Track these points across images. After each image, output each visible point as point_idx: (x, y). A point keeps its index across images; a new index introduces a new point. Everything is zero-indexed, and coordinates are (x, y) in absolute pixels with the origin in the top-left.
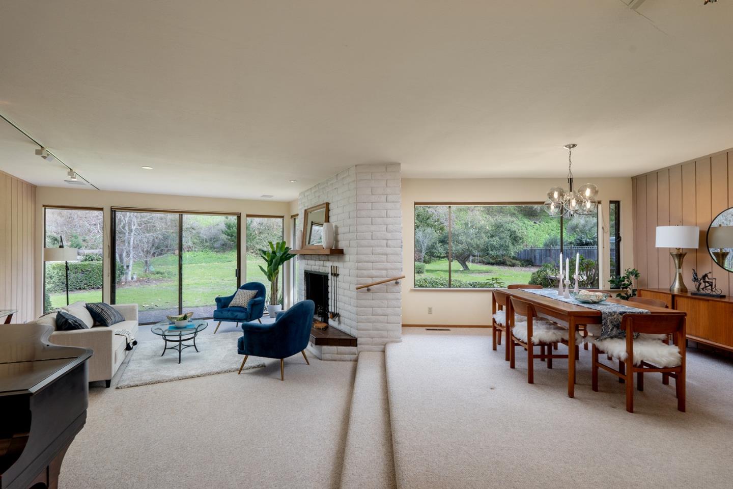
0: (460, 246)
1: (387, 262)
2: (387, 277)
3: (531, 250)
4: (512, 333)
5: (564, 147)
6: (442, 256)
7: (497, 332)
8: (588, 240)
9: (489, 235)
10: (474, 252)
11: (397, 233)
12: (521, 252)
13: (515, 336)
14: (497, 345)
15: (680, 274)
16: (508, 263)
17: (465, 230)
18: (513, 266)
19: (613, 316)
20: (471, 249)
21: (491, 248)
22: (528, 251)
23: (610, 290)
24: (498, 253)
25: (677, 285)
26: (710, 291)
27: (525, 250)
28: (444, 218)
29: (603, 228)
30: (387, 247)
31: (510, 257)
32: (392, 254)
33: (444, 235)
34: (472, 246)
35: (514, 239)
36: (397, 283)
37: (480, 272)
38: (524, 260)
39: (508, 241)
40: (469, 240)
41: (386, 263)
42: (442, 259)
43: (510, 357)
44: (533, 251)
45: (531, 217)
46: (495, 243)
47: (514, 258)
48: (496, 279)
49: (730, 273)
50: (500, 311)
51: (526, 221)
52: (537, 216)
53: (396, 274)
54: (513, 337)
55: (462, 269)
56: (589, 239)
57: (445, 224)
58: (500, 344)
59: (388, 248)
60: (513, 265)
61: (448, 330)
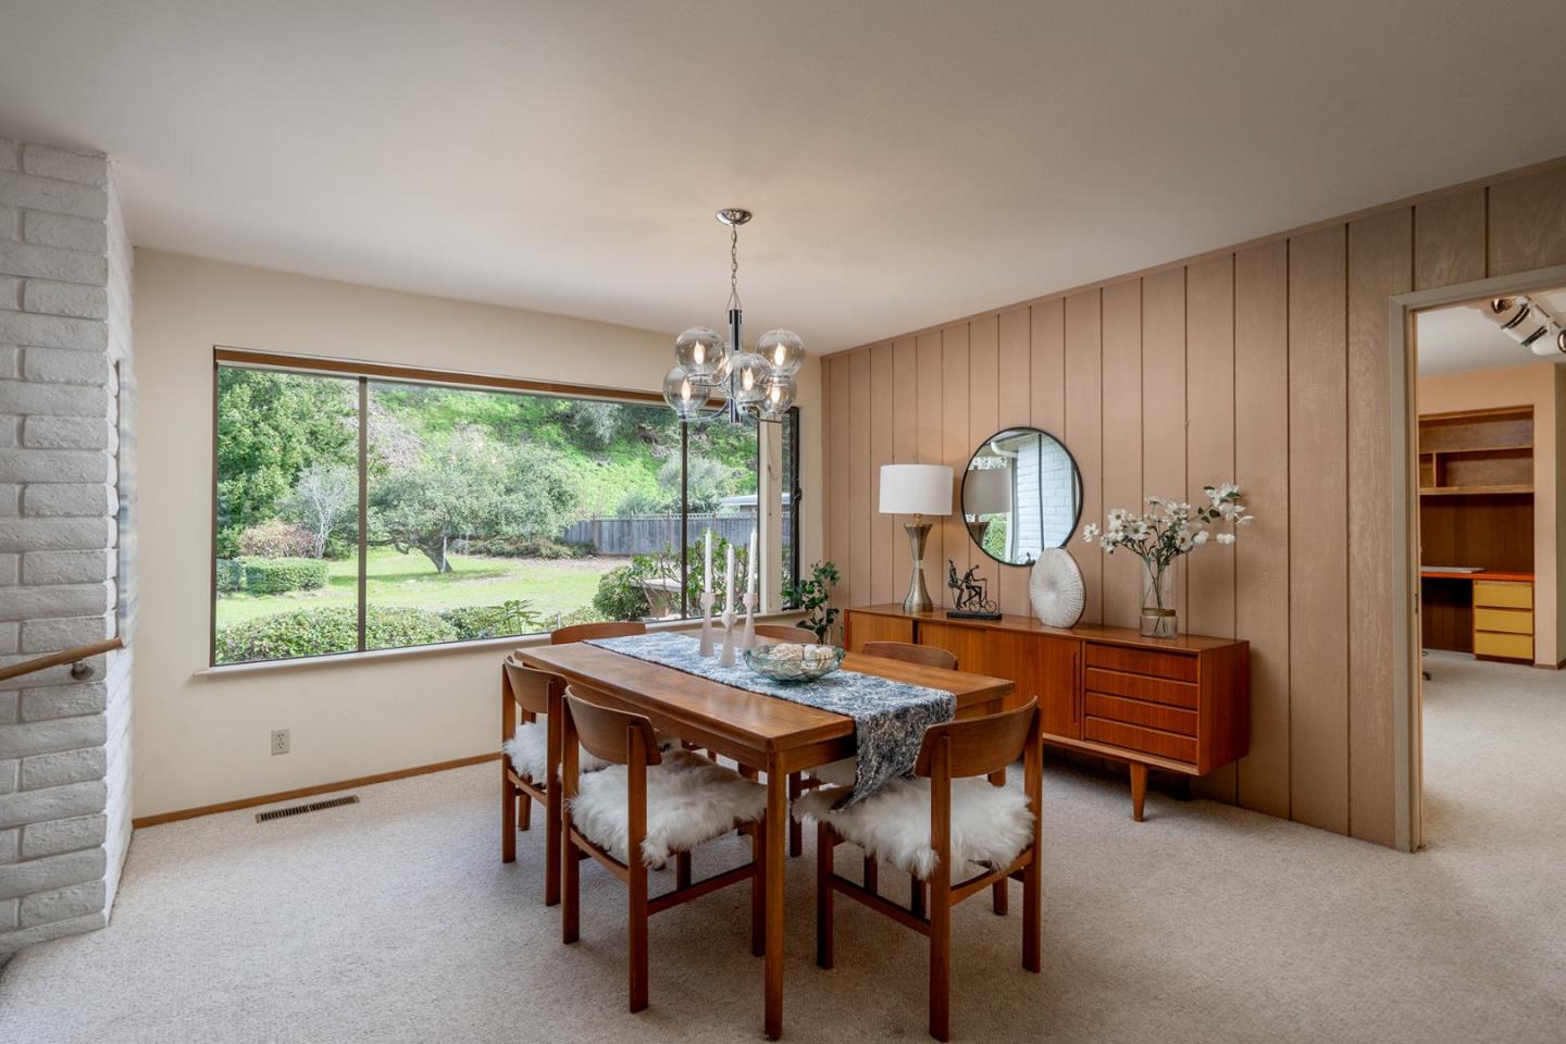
0: (429, 514)
1: (22, 583)
2: (21, 652)
3: (593, 522)
4: (569, 817)
5: (720, 217)
6: (380, 539)
7: (517, 799)
8: (697, 502)
9: (503, 487)
10: (464, 527)
11: (84, 454)
12: (572, 526)
13: (581, 829)
14: (517, 828)
15: (921, 571)
16: (544, 551)
17: (443, 476)
18: (556, 558)
19: (882, 726)
20: (456, 520)
21: (506, 518)
22: (586, 525)
23: (781, 613)
24: (522, 531)
25: (916, 598)
26: (978, 606)
27: (580, 523)
28: (390, 444)
29: (769, 468)
30: (22, 513)
31: (548, 538)
32: (50, 546)
33: (385, 487)
34: (461, 514)
35: (558, 499)
36: (80, 675)
37: (480, 575)
38: (577, 544)
39: (546, 503)
40: (452, 499)
41: (16, 590)
42: (383, 548)
43: (563, 891)
44: (597, 525)
45: (593, 454)
46: (515, 507)
47: (558, 541)
48: (517, 603)
49: (1002, 566)
50: (528, 724)
51: (581, 460)
52: (602, 450)
53: (73, 634)
54: (573, 832)
55: (433, 568)
56: (699, 499)
57: (390, 460)
58: (525, 826)
59: (29, 522)
60: (555, 556)
61: (350, 800)
